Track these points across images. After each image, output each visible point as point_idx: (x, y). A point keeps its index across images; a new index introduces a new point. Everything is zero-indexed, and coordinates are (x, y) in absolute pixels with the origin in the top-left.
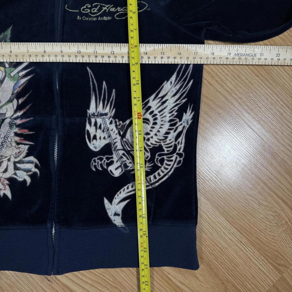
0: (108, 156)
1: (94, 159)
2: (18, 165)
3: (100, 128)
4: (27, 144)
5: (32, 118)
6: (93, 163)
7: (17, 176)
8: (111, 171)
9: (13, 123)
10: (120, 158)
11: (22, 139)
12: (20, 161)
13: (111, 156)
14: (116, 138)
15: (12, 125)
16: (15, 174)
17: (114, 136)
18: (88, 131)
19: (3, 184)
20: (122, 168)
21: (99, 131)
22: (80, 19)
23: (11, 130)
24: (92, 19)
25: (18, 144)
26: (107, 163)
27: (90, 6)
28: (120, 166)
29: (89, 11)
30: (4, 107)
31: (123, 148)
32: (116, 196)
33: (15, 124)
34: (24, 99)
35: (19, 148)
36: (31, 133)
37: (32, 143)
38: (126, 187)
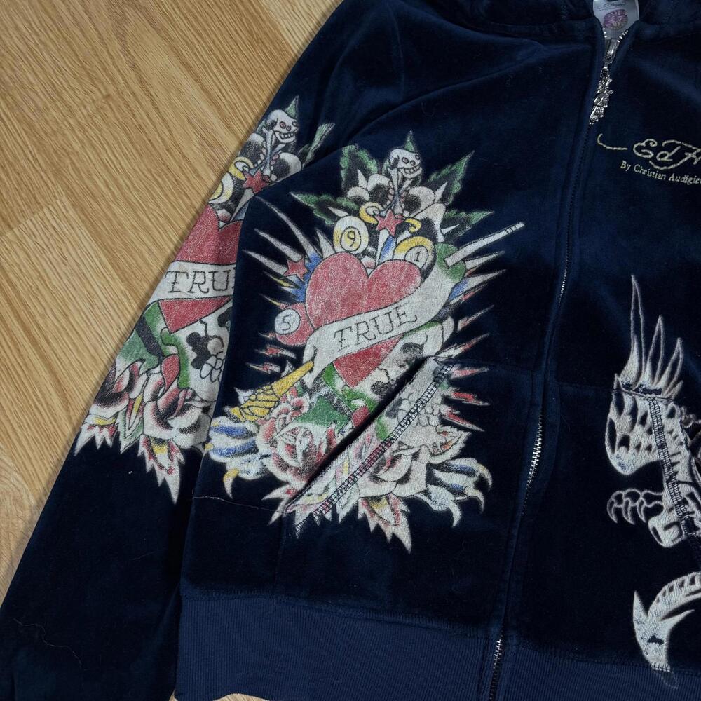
0: (649, 492)
1: (618, 492)
2: (438, 474)
3: (643, 421)
4: (465, 429)
5: (486, 370)
6: (612, 503)
7: (430, 498)
8: (654, 529)
9: (443, 374)
10: (679, 503)
11: (457, 412)
12: (443, 463)
13: (658, 494)
14: (679, 453)
15: (440, 378)
16: (426, 492)
17: (672, 447)
18: (612, 423)
19: (393, 510)
20: (680, 527)
21: (638, 427)
22: (627, 167)
23: (435, 389)
24: (655, 175)
25: (444, 422)
26: (646, 509)
27: (656, 145)
28: (677, 524)
29: (652, 155)
30: (421, 332)
31: (691, 481)
32: (659, 595)
33: (448, 376)
34: (470, 319)
35: (445, 433)
36: (481, 403)
37: (479, 429)
38: (687, 578)
